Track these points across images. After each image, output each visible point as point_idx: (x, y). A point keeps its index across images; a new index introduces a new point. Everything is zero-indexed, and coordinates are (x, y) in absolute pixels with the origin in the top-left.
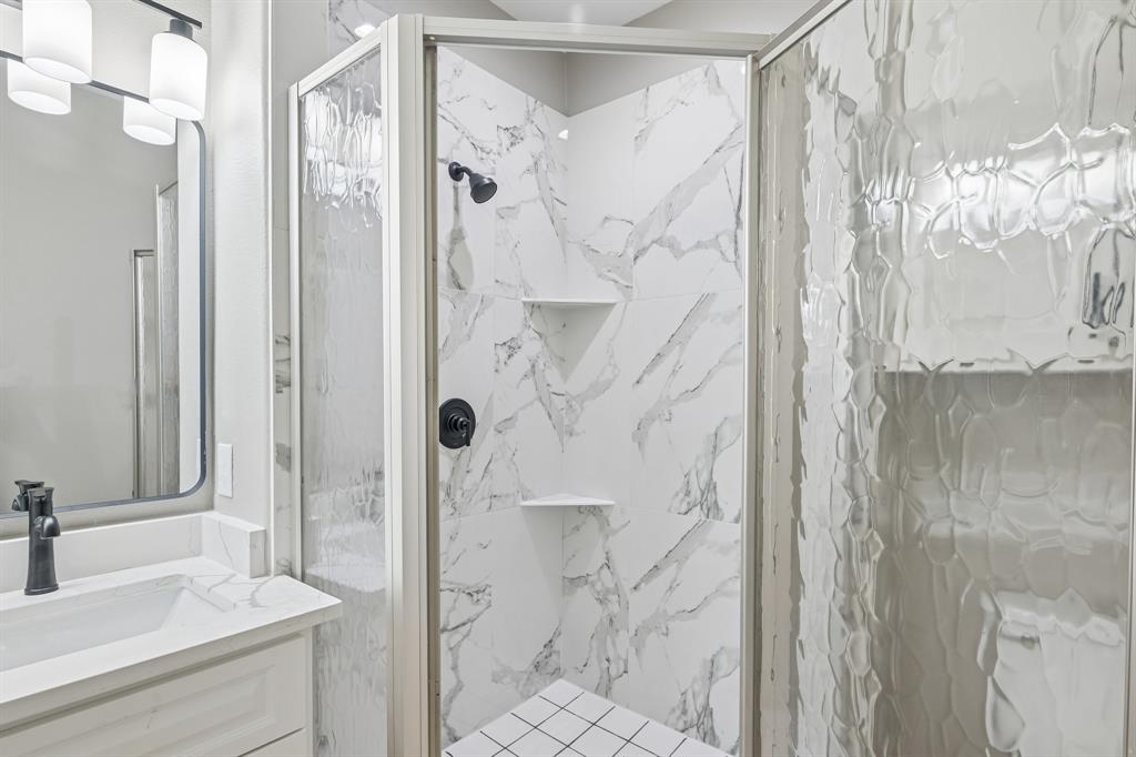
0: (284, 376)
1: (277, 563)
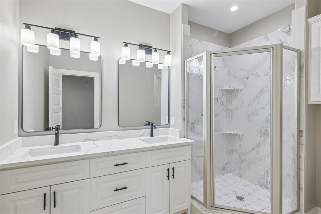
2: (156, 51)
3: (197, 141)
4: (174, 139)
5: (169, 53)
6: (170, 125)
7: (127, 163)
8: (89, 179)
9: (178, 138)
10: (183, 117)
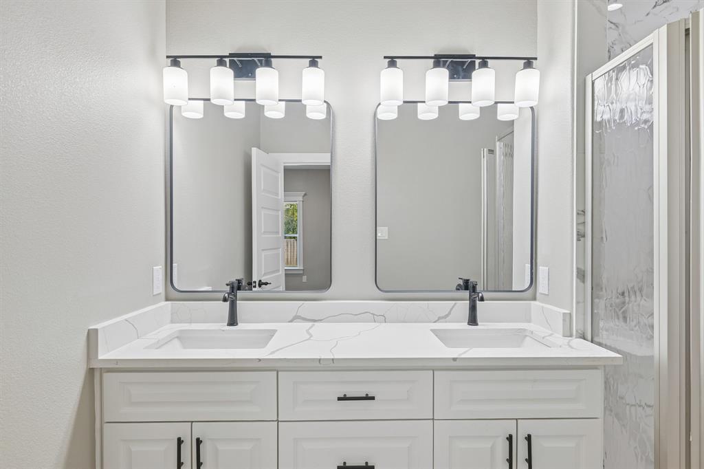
0: (582, 232)
1: (577, 331)
2: (484, 62)
3: (626, 356)
4: (543, 338)
5: (529, 63)
6: (538, 295)
7: (373, 398)
8: (276, 422)
9: (559, 338)
10: (578, 269)
